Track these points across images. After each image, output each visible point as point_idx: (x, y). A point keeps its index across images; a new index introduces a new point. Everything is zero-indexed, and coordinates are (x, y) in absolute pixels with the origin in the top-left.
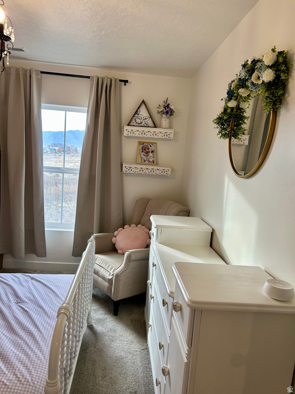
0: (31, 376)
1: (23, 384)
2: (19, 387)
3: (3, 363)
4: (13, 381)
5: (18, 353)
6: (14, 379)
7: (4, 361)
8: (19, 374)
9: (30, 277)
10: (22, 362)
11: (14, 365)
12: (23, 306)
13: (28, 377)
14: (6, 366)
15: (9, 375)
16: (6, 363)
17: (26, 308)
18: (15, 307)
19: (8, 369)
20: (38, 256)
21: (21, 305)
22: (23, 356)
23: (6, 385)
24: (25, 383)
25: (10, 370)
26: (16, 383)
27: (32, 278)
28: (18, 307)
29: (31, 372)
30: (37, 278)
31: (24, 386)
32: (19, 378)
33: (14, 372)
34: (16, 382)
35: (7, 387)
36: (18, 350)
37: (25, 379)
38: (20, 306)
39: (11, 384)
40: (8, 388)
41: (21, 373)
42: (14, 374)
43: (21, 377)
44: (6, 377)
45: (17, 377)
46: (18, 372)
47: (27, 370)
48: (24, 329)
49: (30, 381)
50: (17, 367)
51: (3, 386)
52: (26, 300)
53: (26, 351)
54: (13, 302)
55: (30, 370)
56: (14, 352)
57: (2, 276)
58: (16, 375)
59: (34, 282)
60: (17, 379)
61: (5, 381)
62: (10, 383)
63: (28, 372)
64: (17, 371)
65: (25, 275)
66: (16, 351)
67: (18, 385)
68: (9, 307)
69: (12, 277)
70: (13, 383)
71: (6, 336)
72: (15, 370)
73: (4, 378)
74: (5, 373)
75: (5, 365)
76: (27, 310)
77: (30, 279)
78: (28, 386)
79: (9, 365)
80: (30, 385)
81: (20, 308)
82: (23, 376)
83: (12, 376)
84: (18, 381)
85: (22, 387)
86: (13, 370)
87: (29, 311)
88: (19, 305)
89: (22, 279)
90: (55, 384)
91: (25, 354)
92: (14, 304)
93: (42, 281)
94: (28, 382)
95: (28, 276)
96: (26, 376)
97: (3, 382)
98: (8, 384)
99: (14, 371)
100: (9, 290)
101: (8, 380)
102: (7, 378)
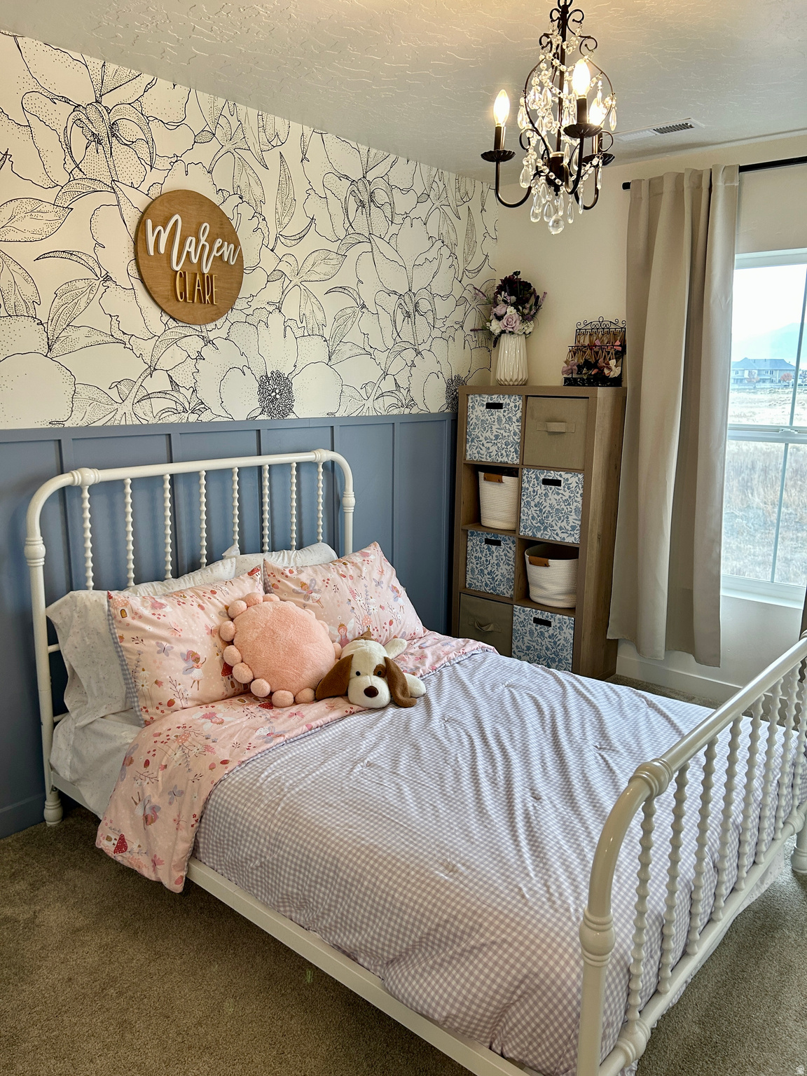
0: (578, 902)
1: (556, 911)
2: (547, 911)
3: (533, 855)
4: (538, 896)
5: (566, 847)
6: (542, 892)
7: (535, 851)
8: (554, 887)
9: (647, 701)
10: (568, 867)
11: (551, 866)
12: (608, 758)
13: (571, 900)
14: (536, 863)
15: (534, 882)
16: (537, 857)
17: (613, 765)
18: (591, 755)
19: (538, 869)
20: (698, 661)
21: (605, 756)
22: (574, 856)
23: (523, 896)
24: (562, 910)
25: (539, 872)
26: (543, 903)
27: (651, 705)
28: (599, 758)
29: (580, 894)
30: (660, 706)
31: (558, 915)
32: (551, 895)
33: (546, 881)
34: (544, 899)
35: (524, 901)
36: (568, 841)
37: (564, 902)
38: (602, 757)
39: (534, 900)
40: (525, 904)
41: (559, 887)
42: (545, 885)
43: (557, 895)
44: (529, 882)
45: (548, 891)
46: (554, 883)
47: (572, 888)
48: (594, 806)
49: (572, 910)
50: (554, 873)
51: (518, 897)
52: (620, 748)
53: (583, 850)
54: (590, 743)
55: (579, 891)
56: (558, 843)
57: (588, 686)
58: (548, 887)
59: (651, 712)
60: (547, 895)
61: (525, 889)
62: (532, 896)
63: (574, 891)
64: (552, 880)
65: (637, 694)
66: (562, 842)
67: (546, 907)
68: (580, 753)
69: (607, 690)
70: (539, 899)
71: (554, 806)
72: (550, 876)
73: (524, 882)
74: (528, 875)
75: (534, 861)
76: (615, 768)
77: (644, 705)
78: (564, 919)
79: (540, 862)
80: (569, 919)
81: (601, 761)
82: (561, 894)
83: (539, 885)
84: (549, 899)
85: (553, 916)
86: (545, 874)
87: (618, 772)
88: (603, 753)
89: (625, 700)
90: (603, 927)
91: (580, 854)
92: (592, 747)
93: (671, 715)
94: (567, 910)
95: (643, 697)
96: (567, 898)
97: (520, 889)
98: (527, 896)
99: (546, 877)
100: (589, 716)
101: (530, 889)
102: (530, 885)
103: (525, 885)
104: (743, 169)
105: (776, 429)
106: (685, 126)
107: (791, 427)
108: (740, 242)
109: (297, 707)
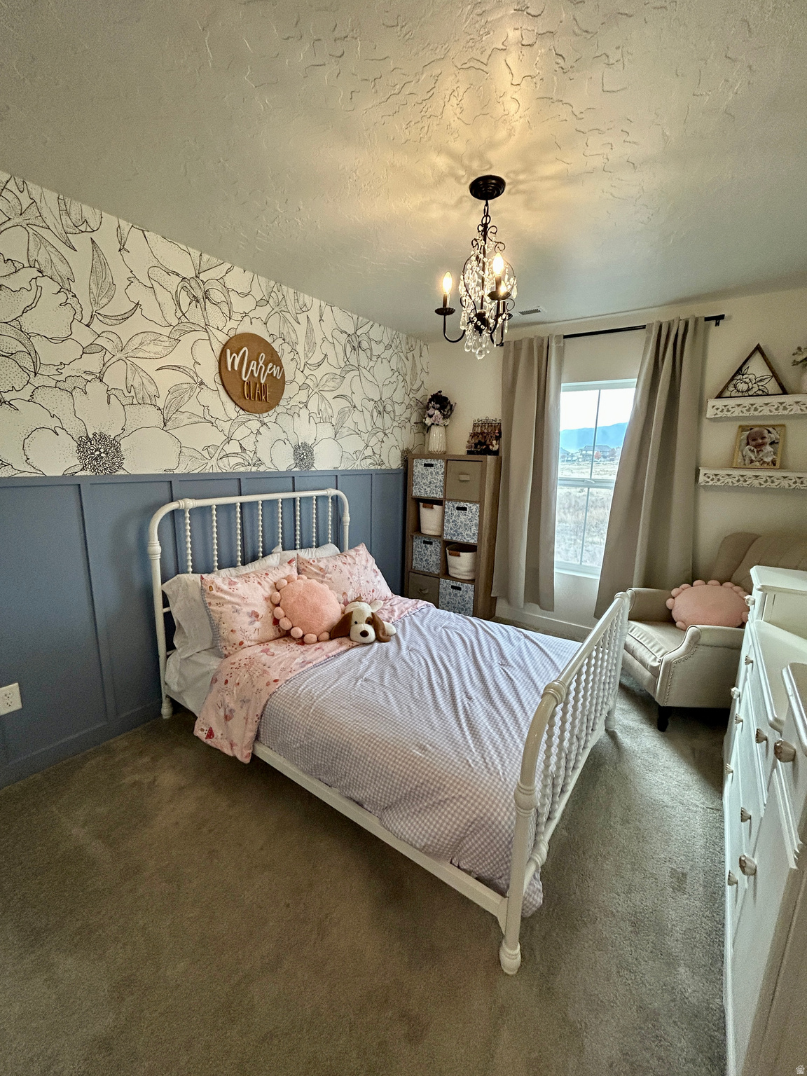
0: (504, 768)
1: (491, 774)
2: (486, 775)
3: (472, 737)
4: (479, 765)
5: (491, 731)
6: (481, 762)
7: (471, 730)
8: (488, 758)
9: (524, 635)
10: (495, 744)
11: (485, 744)
12: (507, 671)
13: (499, 767)
14: (475, 742)
15: (475, 755)
16: (475, 738)
17: (511, 675)
18: (497, 669)
19: (477, 746)
20: (542, 608)
21: (506, 669)
22: (497, 737)
23: (470, 766)
24: (495, 774)
25: (478, 748)
26: (483, 770)
27: (526, 637)
28: (502, 671)
29: (504, 762)
30: (532, 638)
31: (492, 777)
32: (487, 764)
33: (483, 755)
34: (483, 767)
35: (471, 769)
36: (492, 727)
37: (495, 768)
38: (504, 670)
39: (477, 768)
40: (472, 771)
41: (491, 758)
42: (482, 757)
43: (490, 763)
44: (472, 756)
45: (485, 762)
46: (487, 756)
47: (499, 758)
48: (504, 703)
49: (501, 774)
50: (487, 749)
51: (467, 767)
52: (513, 664)
53: (502, 732)
54: (496, 661)
55: (503, 760)
56: (486, 728)
57: (488, 625)
58: (485, 759)
59: (527, 641)
60: (485, 764)
61: (470, 761)
62: (476, 765)
63: (501, 760)
64: (486, 753)
65: (517, 630)
66: (489, 727)
67: (485, 772)
68: (491, 668)
69: (501, 628)
70: (479, 767)
71: (480, 703)
72: (485, 751)
73: (469, 756)
74: (471, 751)
75: (473, 741)
76: (513, 677)
77: (522, 637)
78: (497, 780)
79: (478, 741)
80: (500, 780)
81: (504, 673)
82: (493, 763)
83: (479, 758)
84: (486, 767)
85: (490, 778)
86: (481, 750)
87: (515, 679)
88: (504, 668)
89: (512, 634)
90: (530, 793)
91: (500, 735)
92: (497, 664)
93: (539, 643)
94: (498, 774)
95: (521, 632)
96: (497, 766)
97: (468, 761)
98: (472, 765)
99: (482, 752)
100: (493, 645)
101: (474, 761)
102: (473, 758)
103: (470, 758)
104: (566, 337)
105: (583, 480)
106: (536, 311)
107: (591, 479)
108: (564, 377)
109: (320, 643)
